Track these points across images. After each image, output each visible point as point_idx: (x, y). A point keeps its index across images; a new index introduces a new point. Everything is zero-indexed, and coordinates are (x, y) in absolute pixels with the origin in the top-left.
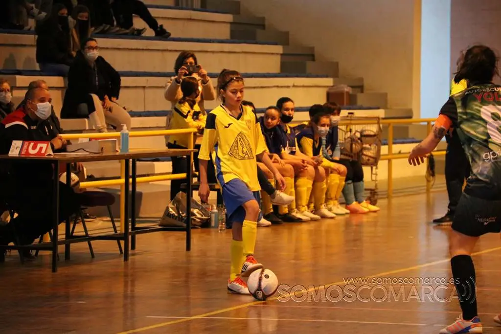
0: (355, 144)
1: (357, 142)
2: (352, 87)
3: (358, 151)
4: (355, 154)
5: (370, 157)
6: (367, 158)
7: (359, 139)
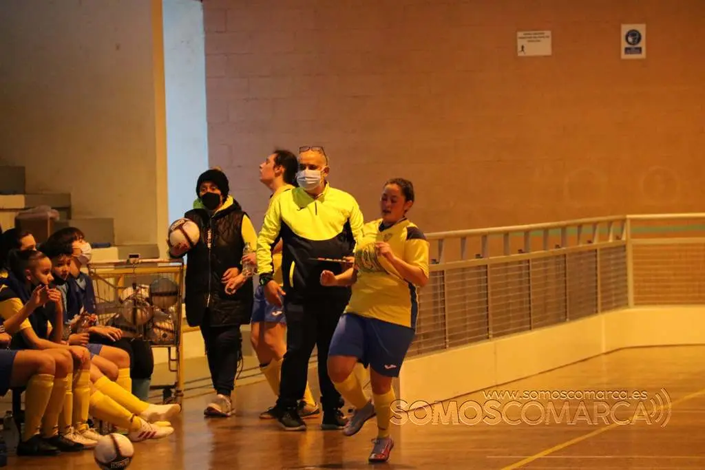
0: (142, 310)
1: (144, 305)
2: (58, 209)
3: (146, 321)
4: (140, 327)
5: (167, 330)
6: (162, 332)
7: (147, 300)
